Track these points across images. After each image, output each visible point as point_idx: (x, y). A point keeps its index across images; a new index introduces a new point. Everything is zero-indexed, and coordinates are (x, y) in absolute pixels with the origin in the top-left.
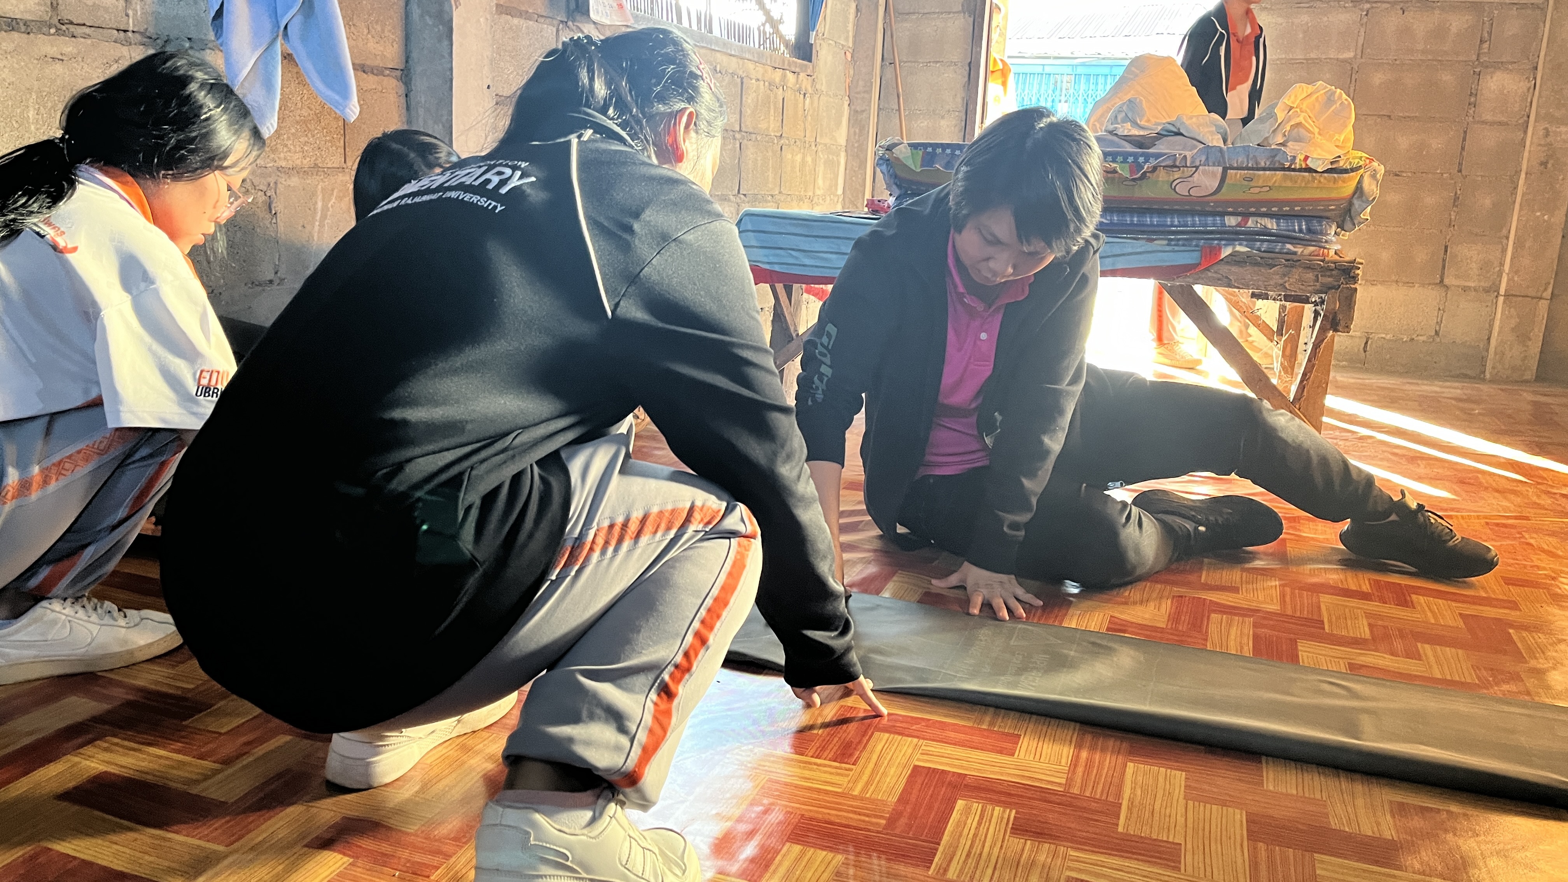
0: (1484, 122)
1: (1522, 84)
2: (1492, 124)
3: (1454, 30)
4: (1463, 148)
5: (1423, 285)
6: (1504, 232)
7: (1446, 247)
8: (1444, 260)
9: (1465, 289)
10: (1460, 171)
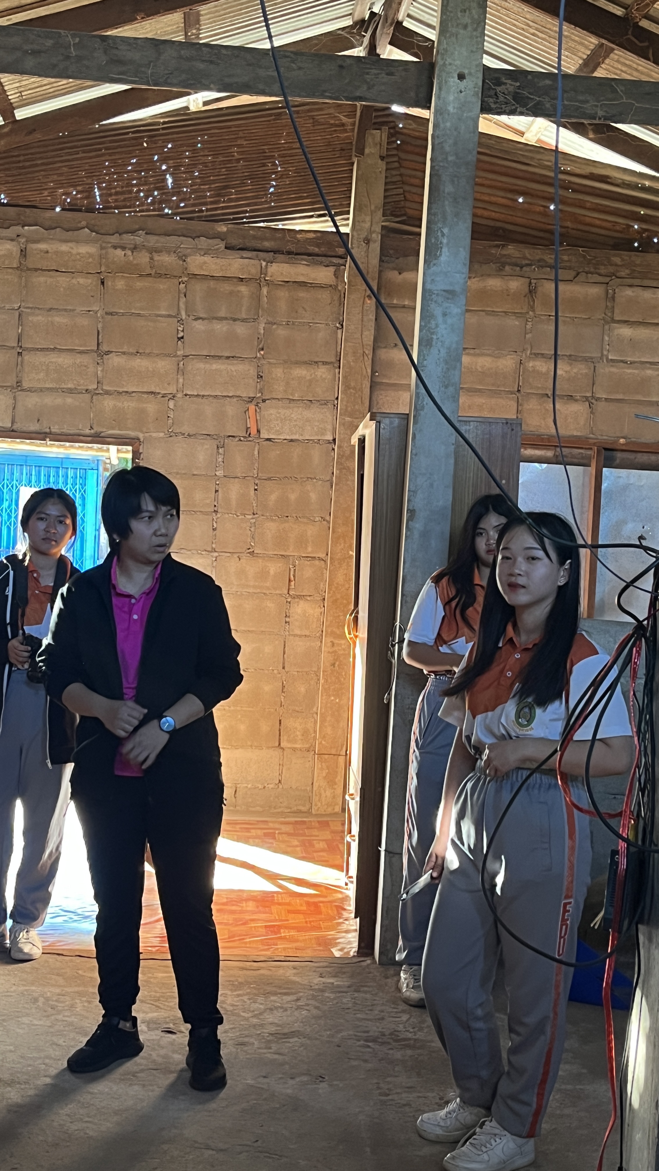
0: (295, 635)
1: (317, 610)
2: (300, 636)
3: (272, 572)
4: (284, 653)
5: (268, 748)
6: (315, 709)
7: (280, 721)
8: (280, 730)
9: (294, 749)
10: (284, 668)
